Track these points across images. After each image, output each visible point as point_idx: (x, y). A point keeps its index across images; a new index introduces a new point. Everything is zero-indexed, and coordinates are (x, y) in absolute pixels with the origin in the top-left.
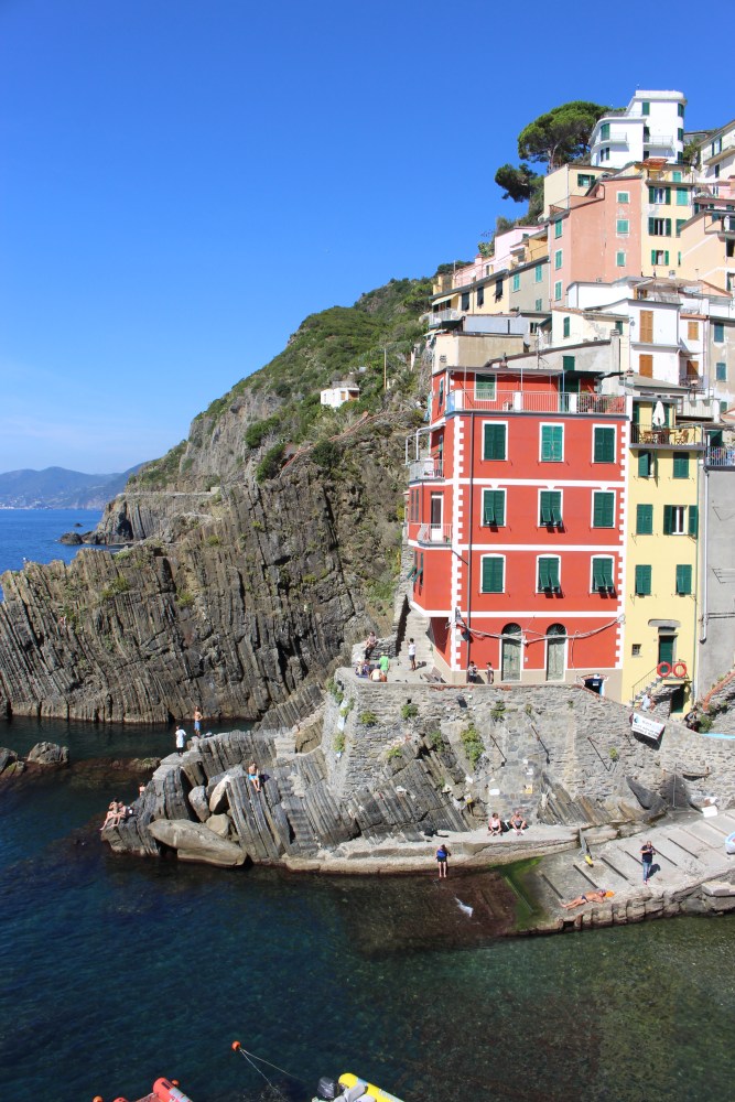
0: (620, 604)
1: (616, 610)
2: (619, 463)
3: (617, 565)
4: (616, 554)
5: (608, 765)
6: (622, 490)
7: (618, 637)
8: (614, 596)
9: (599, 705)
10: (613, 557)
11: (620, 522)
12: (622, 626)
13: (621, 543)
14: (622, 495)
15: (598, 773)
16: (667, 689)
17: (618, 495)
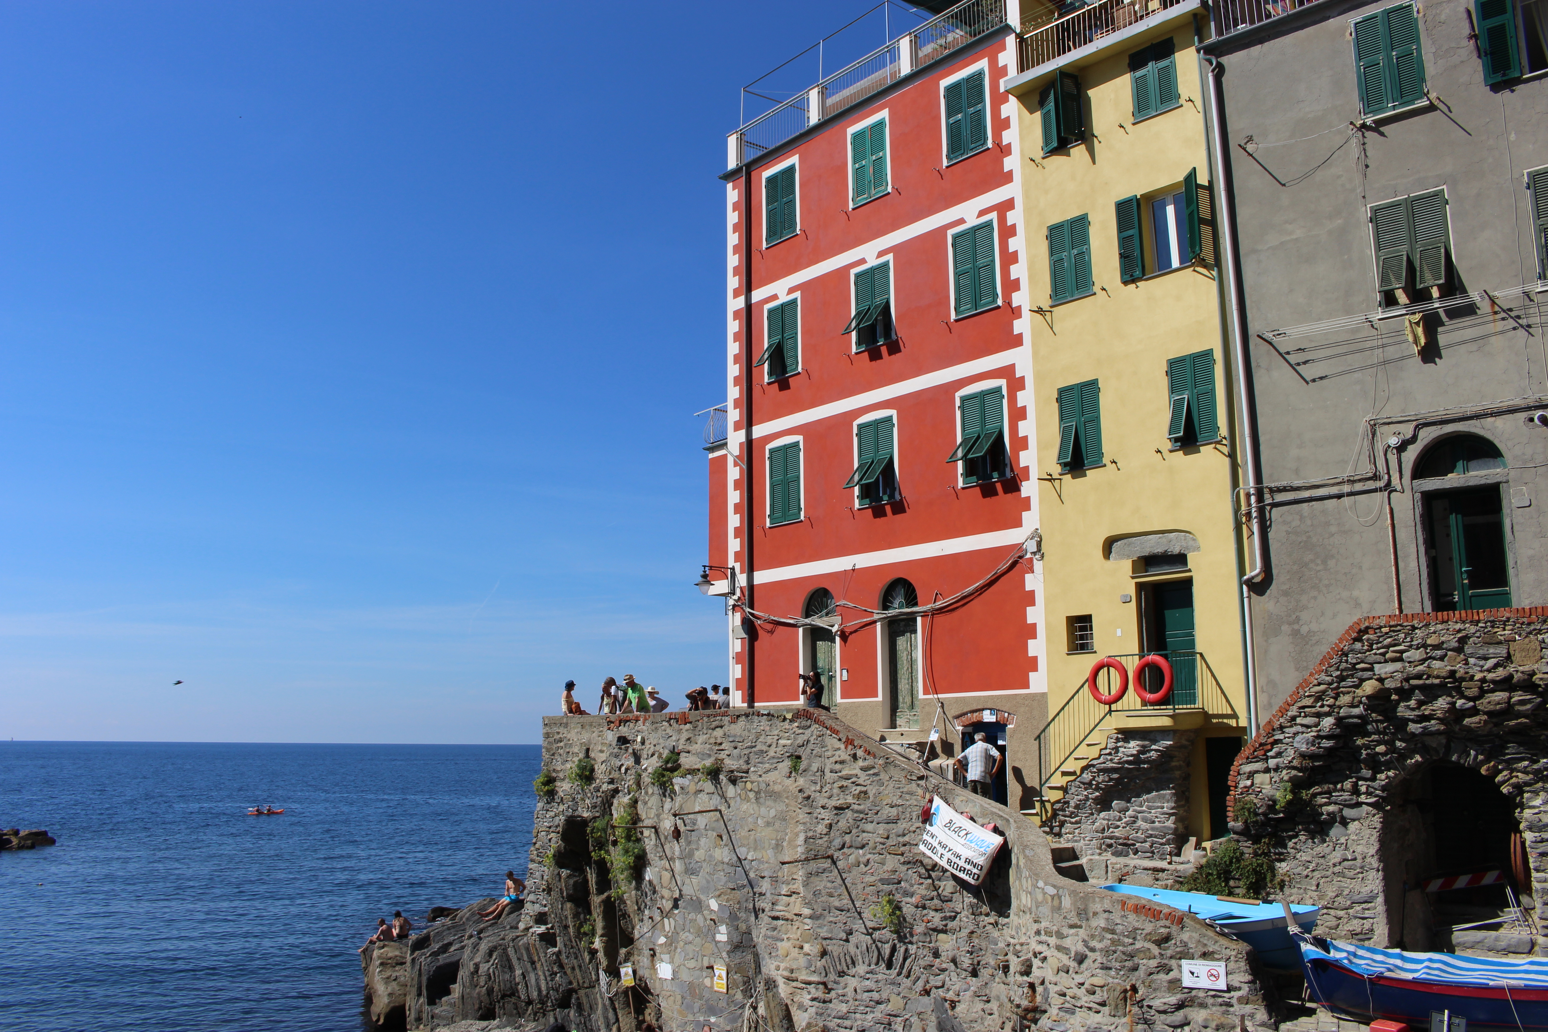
0: (1026, 504)
1: (1018, 523)
2: (998, 144)
3: (1013, 399)
4: (1007, 372)
5: (886, 949)
6: (1009, 204)
7: (1030, 598)
8: (1013, 486)
9: (853, 769)
10: (1002, 383)
11: (1013, 286)
12: (1038, 565)
13: (1017, 341)
14: (1012, 217)
15: (861, 969)
16: (1133, 746)
17: (1002, 219)
